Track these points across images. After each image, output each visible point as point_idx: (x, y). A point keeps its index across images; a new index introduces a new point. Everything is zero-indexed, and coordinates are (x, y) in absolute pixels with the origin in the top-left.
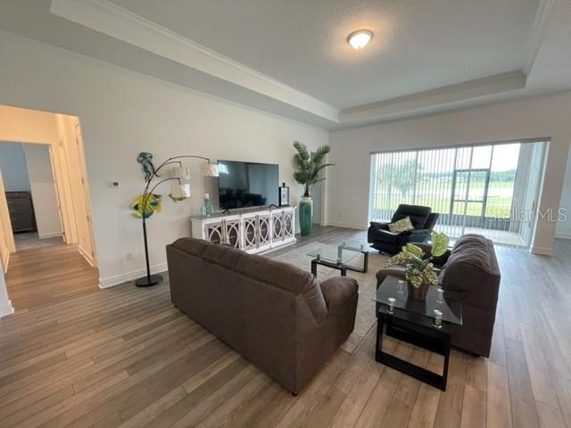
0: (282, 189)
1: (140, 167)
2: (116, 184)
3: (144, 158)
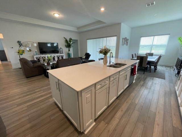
0: (60, 49)
1: (18, 44)
2: (12, 48)
3: (19, 42)
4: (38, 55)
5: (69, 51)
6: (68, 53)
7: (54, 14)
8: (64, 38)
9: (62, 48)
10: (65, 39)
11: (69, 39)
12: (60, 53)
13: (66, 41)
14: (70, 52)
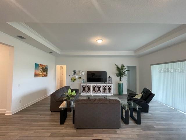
0: (109, 78)
2: (69, 76)
3: (74, 71)
4: (85, 83)
5: (120, 80)
6: (118, 84)
7: (97, 41)
8: (115, 65)
9: (111, 77)
10: (116, 67)
11: (121, 66)
12: (108, 83)
13: (118, 68)
14: (121, 82)
